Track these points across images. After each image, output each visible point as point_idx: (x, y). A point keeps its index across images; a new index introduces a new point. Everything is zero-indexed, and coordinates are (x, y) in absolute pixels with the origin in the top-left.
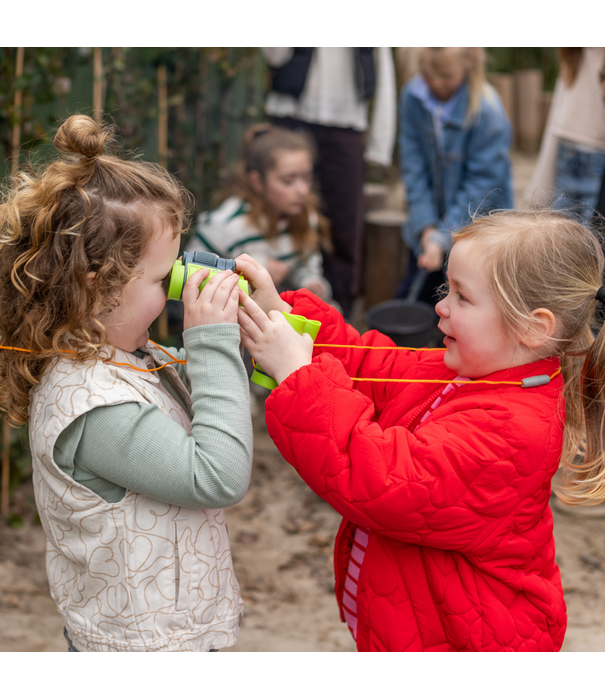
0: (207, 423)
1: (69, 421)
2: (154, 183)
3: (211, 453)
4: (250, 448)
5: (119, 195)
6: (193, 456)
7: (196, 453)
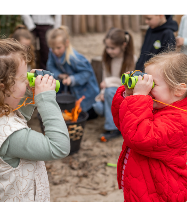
0: (51, 130)
1: (5, 138)
2: (15, 46)
3: (55, 141)
4: (68, 135)
5: (4, 53)
6: (50, 143)
7: (50, 142)
